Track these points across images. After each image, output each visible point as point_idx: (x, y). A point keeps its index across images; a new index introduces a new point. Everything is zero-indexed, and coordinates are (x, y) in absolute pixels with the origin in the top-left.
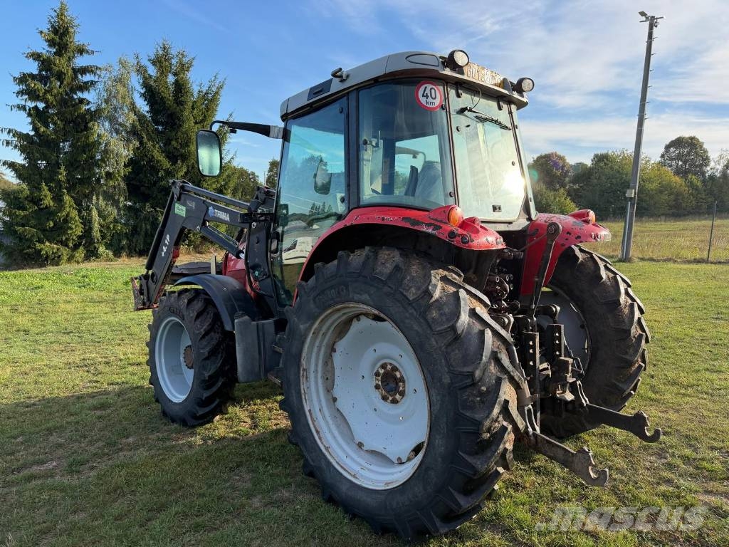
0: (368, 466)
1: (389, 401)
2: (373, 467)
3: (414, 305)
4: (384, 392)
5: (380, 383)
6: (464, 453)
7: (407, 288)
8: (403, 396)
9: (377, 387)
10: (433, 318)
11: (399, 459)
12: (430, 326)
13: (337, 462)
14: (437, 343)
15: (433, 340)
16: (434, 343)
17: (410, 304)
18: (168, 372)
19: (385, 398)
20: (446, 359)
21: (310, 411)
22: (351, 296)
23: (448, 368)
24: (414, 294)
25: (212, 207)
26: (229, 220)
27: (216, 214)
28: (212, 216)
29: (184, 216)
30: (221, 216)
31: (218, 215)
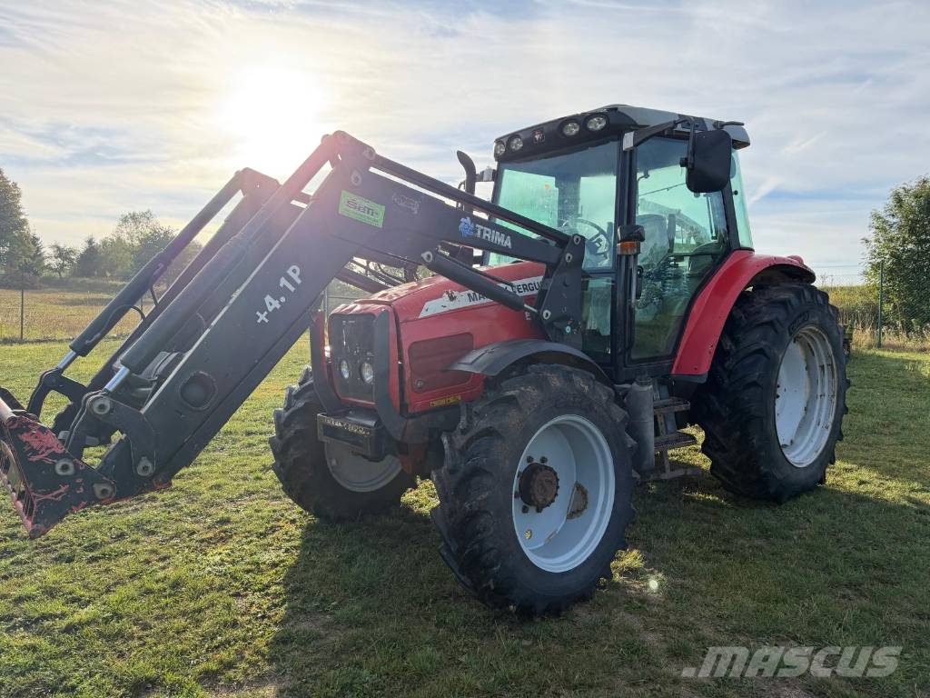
25: (468, 218)
26: (510, 247)
27: (479, 232)
28: (468, 235)
29: (380, 225)
30: (493, 237)
31: (485, 235)
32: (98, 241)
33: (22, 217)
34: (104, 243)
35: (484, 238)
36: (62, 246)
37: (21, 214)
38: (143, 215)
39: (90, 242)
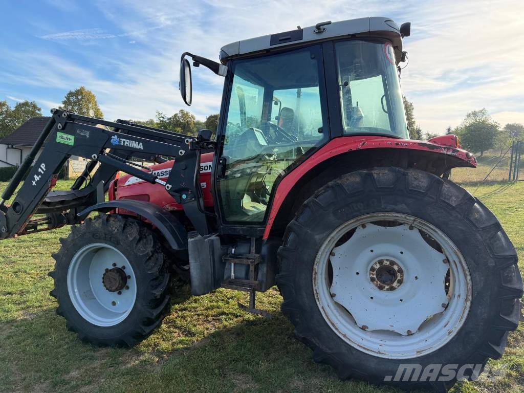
0: (383, 343)
1: (385, 289)
2: (387, 343)
3: (457, 210)
4: (379, 283)
5: (375, 276)
6: (503, 315)
7: (448, 197)
8: (401, 284)
9: (372, 280)
10: (476, 219)
11: (409, 331)
12: (474, 225)
13: (358, 345)
14: (482, 237)
15: (478, 235)
16: (480, 237)
17: (454, 208)
18: (82, 299)
19: (381, 288)
20: (490, 249)
21: (323, 308)
22: (383, 206)
23: (493, 255)
24: (455, 201)
25: (116, 136)
26: (142, 149)
27: (122, 142)
28: (116, 145)
29: (72, 144)
30: (131, 144)
31: (126, 143)
32: (453, 129)
33: (413, 120)
34: (457, 130)
35: (125, 145)
36: (430, 133)
37: (412, 118)
38: (481, 111)
39: (449, 130)
